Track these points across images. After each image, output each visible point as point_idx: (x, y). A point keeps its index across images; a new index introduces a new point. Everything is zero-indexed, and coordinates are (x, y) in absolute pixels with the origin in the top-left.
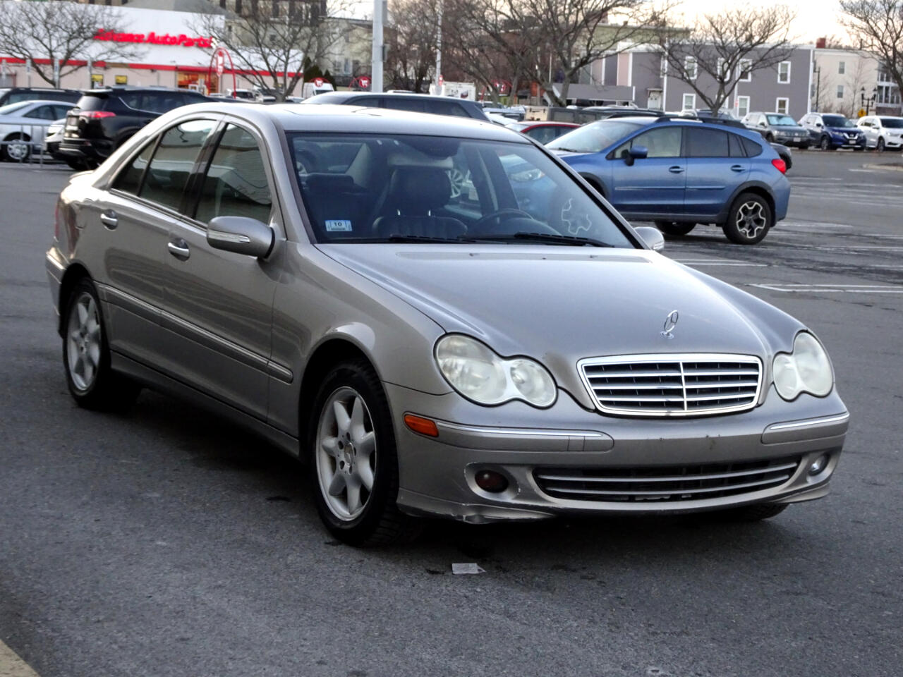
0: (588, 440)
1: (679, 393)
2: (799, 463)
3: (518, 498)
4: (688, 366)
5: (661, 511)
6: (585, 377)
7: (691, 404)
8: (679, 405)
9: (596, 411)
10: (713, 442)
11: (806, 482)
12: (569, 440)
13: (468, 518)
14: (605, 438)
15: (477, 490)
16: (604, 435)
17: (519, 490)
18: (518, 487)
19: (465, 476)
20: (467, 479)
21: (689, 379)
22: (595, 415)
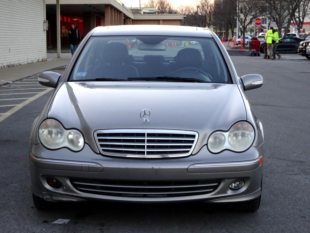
0: (90, 167)
1: (143, 147)
2: (219, 184)
3: (64, 191)
4: (149, 135)
5: (134, 201)
6: (97, 138)
7: (149, 153)
8: (143, 153)
9: (100, 154)
10: (157, 171)
11: (226, 193)
12: (89, 167)
13: (46, 198)
14: (99, 166)
15: (48, 186)
16: (98, 164)
17: (64, 187)
18: (63, 186)
19: (41, 180)
20: (42, 181)
21: (149, 141)
22: (100, 156)
